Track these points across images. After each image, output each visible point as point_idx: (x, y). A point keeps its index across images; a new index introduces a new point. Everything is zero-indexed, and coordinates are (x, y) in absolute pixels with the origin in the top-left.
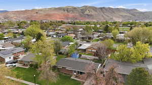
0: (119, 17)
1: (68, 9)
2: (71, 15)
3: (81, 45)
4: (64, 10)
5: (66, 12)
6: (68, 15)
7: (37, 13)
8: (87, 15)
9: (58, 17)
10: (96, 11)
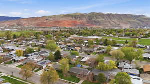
0: (127, 24)
1: (76, 16)
2: (79, 21)
3: (83, 58)
4: (72, 17)
5: (74, 19)
6: (76, 22)
7: (47, 20)
8: (95, 21)
9: (67, 23)
10: (104, 18)
